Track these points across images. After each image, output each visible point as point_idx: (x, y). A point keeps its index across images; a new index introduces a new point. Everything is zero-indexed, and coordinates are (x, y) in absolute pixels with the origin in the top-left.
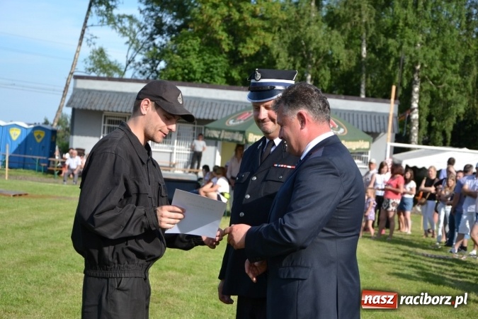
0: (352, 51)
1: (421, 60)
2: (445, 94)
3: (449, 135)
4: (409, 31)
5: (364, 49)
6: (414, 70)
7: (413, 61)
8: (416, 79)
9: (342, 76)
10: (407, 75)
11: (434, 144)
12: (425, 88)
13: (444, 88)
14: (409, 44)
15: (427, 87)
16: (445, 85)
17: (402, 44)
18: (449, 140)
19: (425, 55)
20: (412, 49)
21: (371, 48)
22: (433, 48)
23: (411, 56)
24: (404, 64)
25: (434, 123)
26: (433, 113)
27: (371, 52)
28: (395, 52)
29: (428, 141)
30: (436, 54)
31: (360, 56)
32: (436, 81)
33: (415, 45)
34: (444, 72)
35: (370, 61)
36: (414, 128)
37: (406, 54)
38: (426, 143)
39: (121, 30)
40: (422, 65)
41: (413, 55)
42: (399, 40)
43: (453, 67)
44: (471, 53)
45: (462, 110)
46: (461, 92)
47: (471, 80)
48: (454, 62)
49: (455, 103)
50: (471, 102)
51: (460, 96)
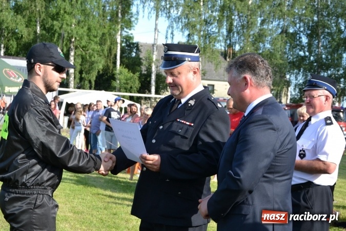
0: (30, 29)
1: (75, 36)
2: (90, 57)
3: (93, 83)
4: (67, 17)
5: (38, 28)
6: (71, 42)
7: (70, 36)
8: (72, 47)
9: (24, 45)
10: (66, 45)
11: (84, 89)
12: (77, 53)
13: (90, 53)
14: (67, 25)
15: (79, 52)
16: (90, 51)
17: (62, 24)
18: (93, 86)
19: (77, 32)
20: (69, 28)
21: (43, 27)
22: (82, 28)
23: (68, 32)
24: (64, 37)
25: (83, 76)
26: (83, 69)
27: (43, 30)
28: (58, 30)
29: (80, 87)
30: (84, 31)
31: (35, 32)
32: (84, 49)
33: (71, 26)
34: (89, 43)
35: (42, 35)
36: (71, 79)
37: (65, 31)
38: (79, 88)
40: (75, 38)
41: (70, 32)
42: (61, 22)
43: (95, 40)
44: (106, 31)
45: (101, 67)
46: (100, 56)
47: (106, 48)
48: (96, 37)
49: (97, 63)
50: (106, 62)
51: (100, 58)
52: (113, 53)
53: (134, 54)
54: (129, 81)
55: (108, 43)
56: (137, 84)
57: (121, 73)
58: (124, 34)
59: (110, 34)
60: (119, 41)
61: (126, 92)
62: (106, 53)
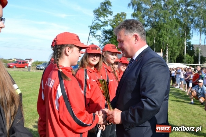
0: (151, 41)
1: (168, 43)
2: (174, 50)
3: (175, 60)
4: (165, 36)
5: (154, 41)
6: (166, 45)
8: (167, 47)
10: (165, 47)
11: (172, 63)
12: (169, 49)
14: (165, 39)
15: (170, 49)
16: (174, 48)
17: (163, 39)
18: (175, 61)
21: (156, 41)
23: (166, 42)
24: (164, 44)
25: (172, 58)
26: (171, 55)
28: (162, 41)
30: (172, 41)
31: (153, 43)
32: (172, 48)
33: (167, 39)
34: (174, 45)
35: (156, 44)
36: (167, 59)
38: (170, 62)
39: (97, 39)
40: (168, 44)
43: (176, 44)
44: (180, 41)
45: (178, 54)
46: (178, 50)
47: (180, 47)
48: (176, 43)
49: (177, 53)
50: (180, 52)
51: (178, 51)
52: (183, 49)
53: (191, 49)
54: (189, 59)
55: (181, 45)
56: (193, 60)
57: (186, 56)
58: (187, 41)
59: (182, 42)
60: (185, 44)
61: (189, 63)
62: (180, 49)
